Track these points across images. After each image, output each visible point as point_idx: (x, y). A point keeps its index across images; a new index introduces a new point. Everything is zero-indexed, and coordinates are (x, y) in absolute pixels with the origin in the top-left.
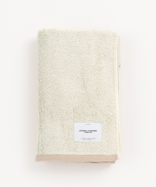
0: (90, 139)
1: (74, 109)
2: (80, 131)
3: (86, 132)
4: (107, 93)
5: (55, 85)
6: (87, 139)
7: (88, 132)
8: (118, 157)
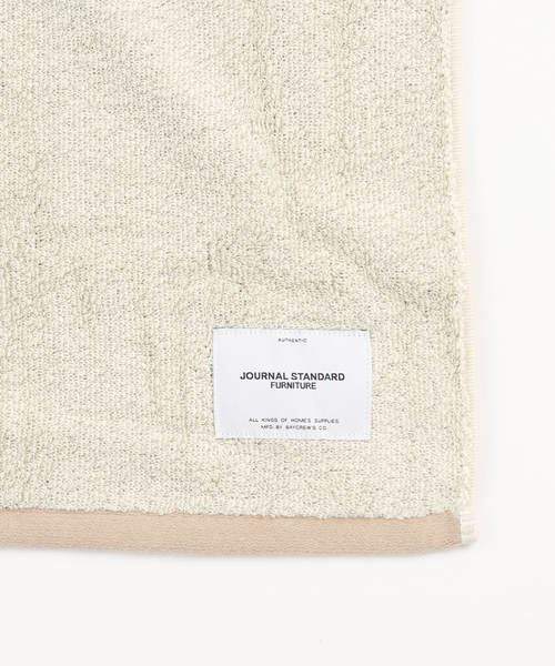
0: (301, 424)
1: (212, 251)
2: (245, 376)
3: (282, 385)
4: (401, 161)
5: (103, 112)
6: (289, 423)
7: (291, 386)
8: (464, 525)
